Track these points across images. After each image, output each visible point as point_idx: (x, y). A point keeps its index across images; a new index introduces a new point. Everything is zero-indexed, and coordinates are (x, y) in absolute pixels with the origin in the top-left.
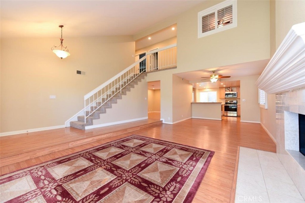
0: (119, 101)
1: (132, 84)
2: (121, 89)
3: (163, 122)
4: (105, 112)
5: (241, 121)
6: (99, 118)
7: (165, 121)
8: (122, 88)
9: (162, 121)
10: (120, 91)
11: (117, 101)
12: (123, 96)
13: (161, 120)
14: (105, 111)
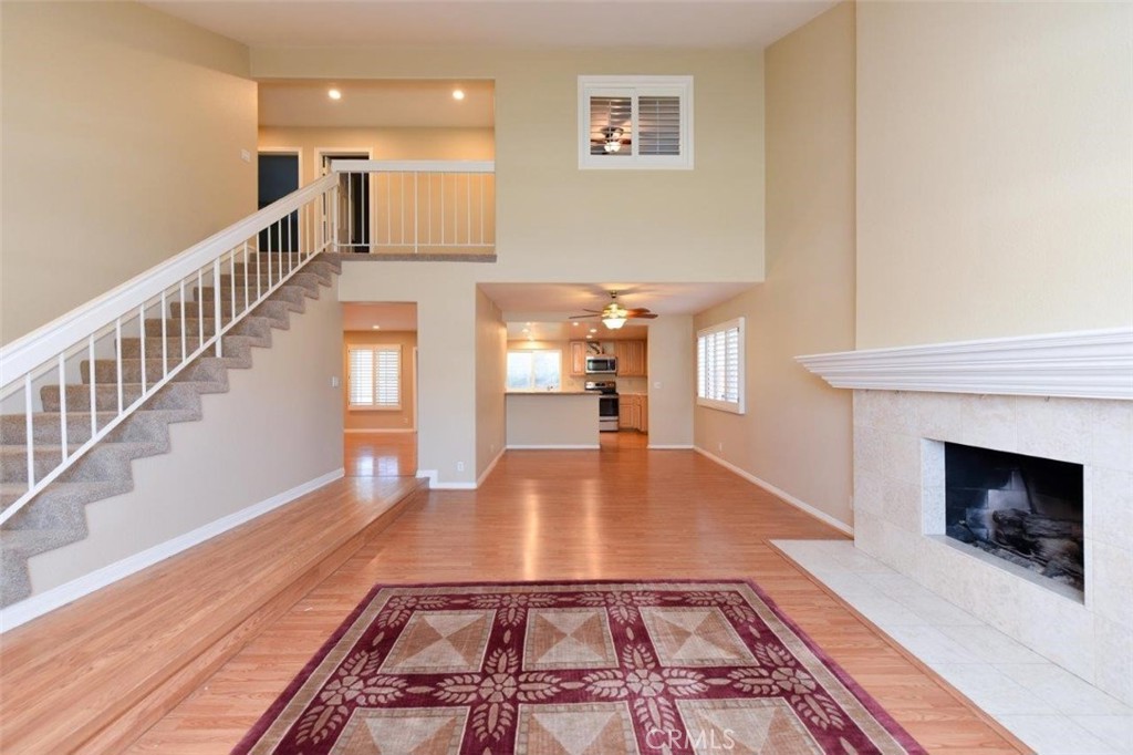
0: (210, 403)
1: (278, 305)
2: (219, 332)
3: (433, 485)
4: (126, 485)
5: (650, 446)
6: (80, 532)
7: (440, 481)
8: (223, 325)
9: (428, 479)
10: (214, 345)
11: (199, 403)
12: (233, 374)
13: (420, 474)
14: (128, 475)
